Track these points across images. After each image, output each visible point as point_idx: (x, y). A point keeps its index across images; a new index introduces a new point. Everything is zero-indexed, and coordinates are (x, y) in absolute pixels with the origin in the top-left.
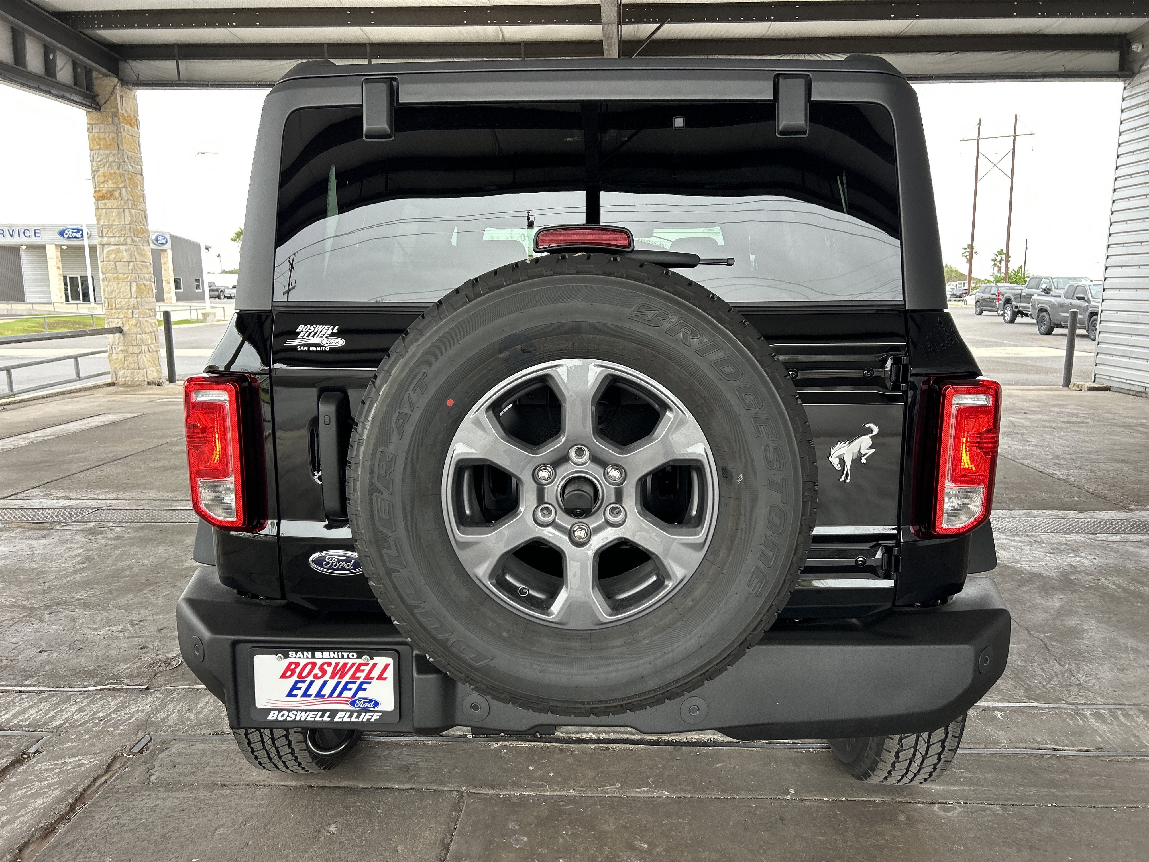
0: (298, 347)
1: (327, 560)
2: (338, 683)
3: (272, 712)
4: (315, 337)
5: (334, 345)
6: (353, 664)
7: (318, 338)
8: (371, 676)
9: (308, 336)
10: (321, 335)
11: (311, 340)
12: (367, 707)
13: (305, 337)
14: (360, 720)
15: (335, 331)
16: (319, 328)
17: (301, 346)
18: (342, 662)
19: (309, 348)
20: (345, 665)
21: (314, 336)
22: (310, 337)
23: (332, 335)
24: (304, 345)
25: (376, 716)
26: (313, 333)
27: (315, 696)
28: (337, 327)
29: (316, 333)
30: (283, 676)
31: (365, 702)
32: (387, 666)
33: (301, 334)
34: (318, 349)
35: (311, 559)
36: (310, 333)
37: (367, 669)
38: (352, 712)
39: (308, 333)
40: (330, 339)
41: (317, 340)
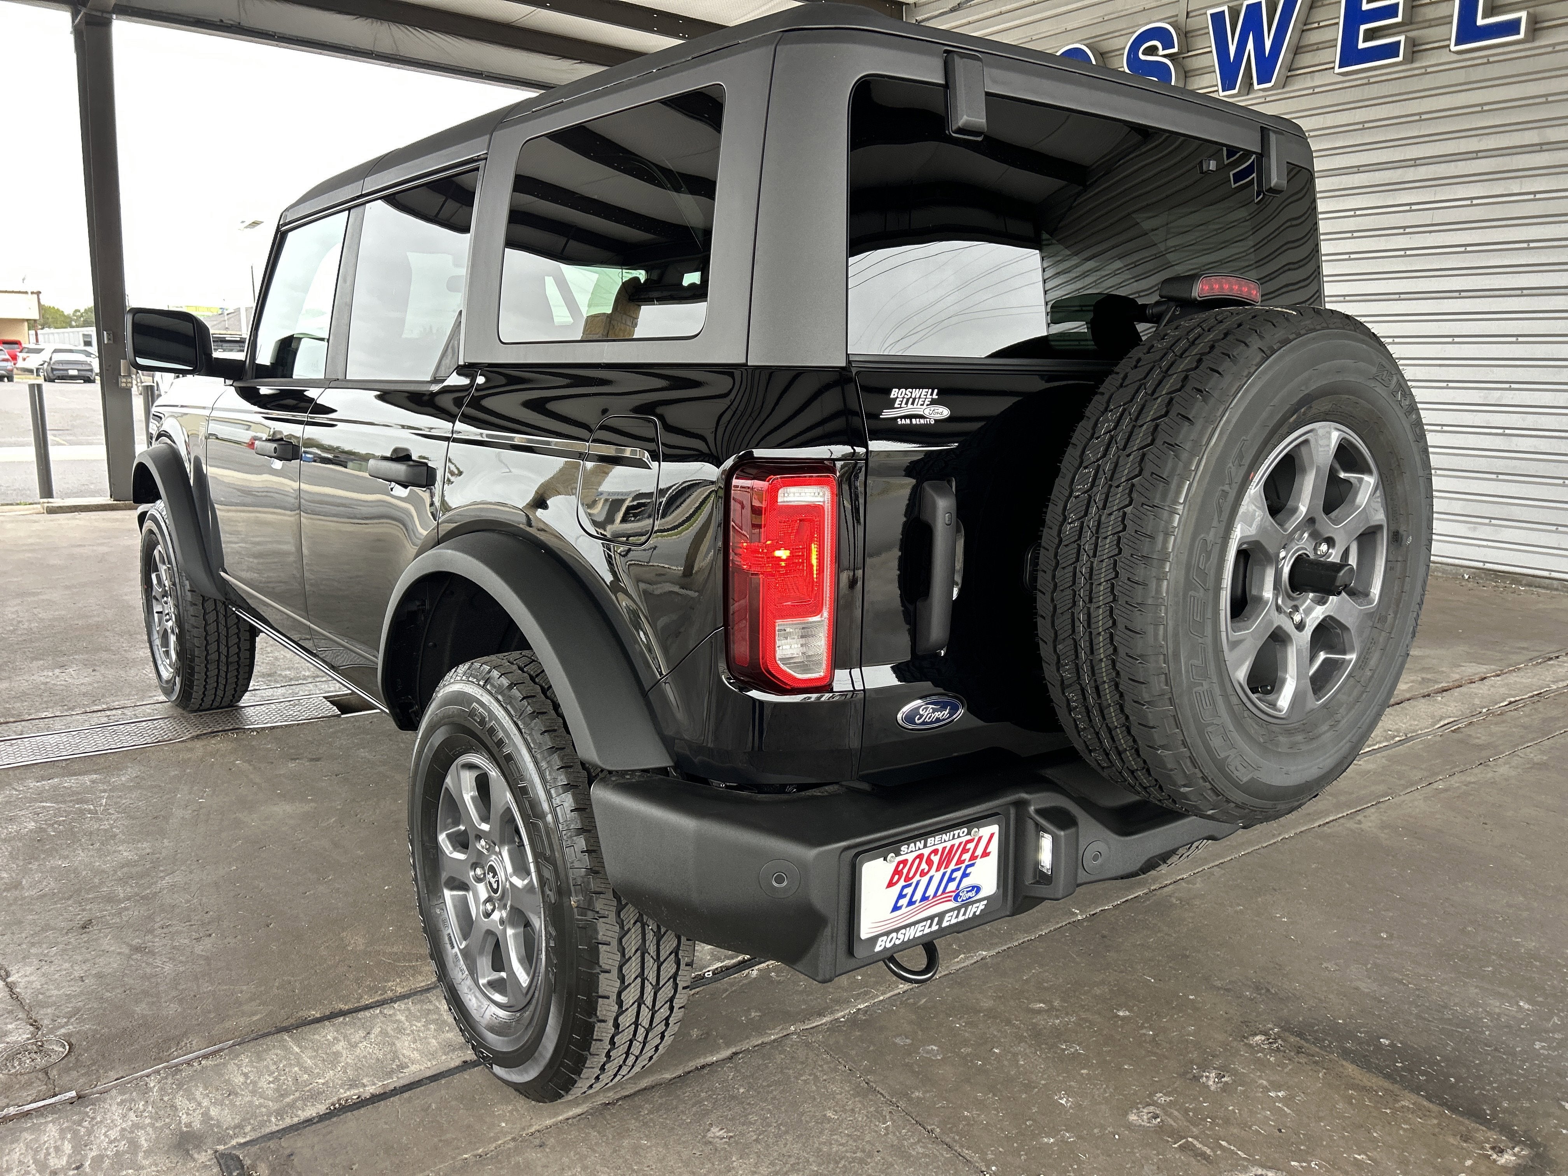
0: (899, 420)
1: (921, 712)
2: (944, 874)
3: (880, 939)
4: (915, 406)
5: (938, 417)
6: (960, 844)
7: (919, 406)
8: (976, 854)
9: (907, 403)
10: (920, 402)
11: (910, 409)
12: (970, 898)
13: (903, 405)
14: (966, 917)
15: (935, 396)
16: (916, 393)
17: (901, 417)
18: (948, 845)
19: (911, 421)
20: (953, 846)
21: (913, 404)
22: (910, 406)
23: (933, 402)
24: (905, 417)
25: (982, 906)
26: (911, 400)
27: (921, 901)
28: (936, 391)
29: (914, 399)
30: (891, 884)
31: (968, 892)
32: (992, 835)
33: (898, 402)
34: (922, 421)
35: (899, 716)
36: (908, 400)
37: (971, 846)
38: (958, 909)
39: (905, 400)
40: (932, 408)
41: (917, 409)
